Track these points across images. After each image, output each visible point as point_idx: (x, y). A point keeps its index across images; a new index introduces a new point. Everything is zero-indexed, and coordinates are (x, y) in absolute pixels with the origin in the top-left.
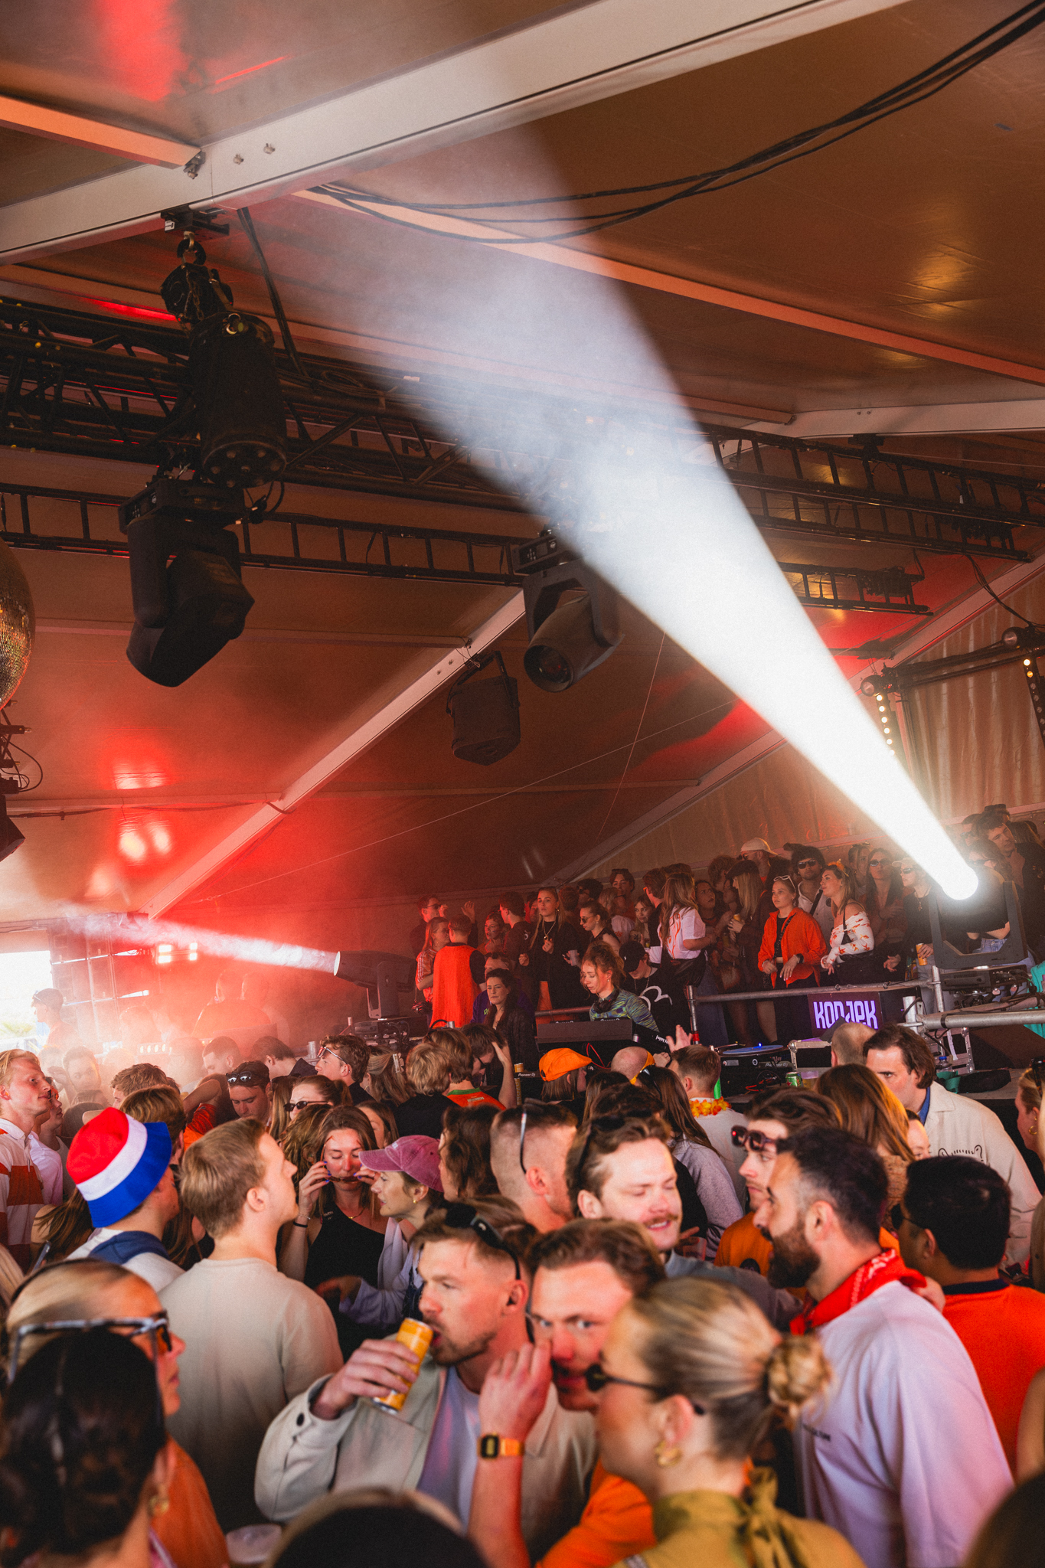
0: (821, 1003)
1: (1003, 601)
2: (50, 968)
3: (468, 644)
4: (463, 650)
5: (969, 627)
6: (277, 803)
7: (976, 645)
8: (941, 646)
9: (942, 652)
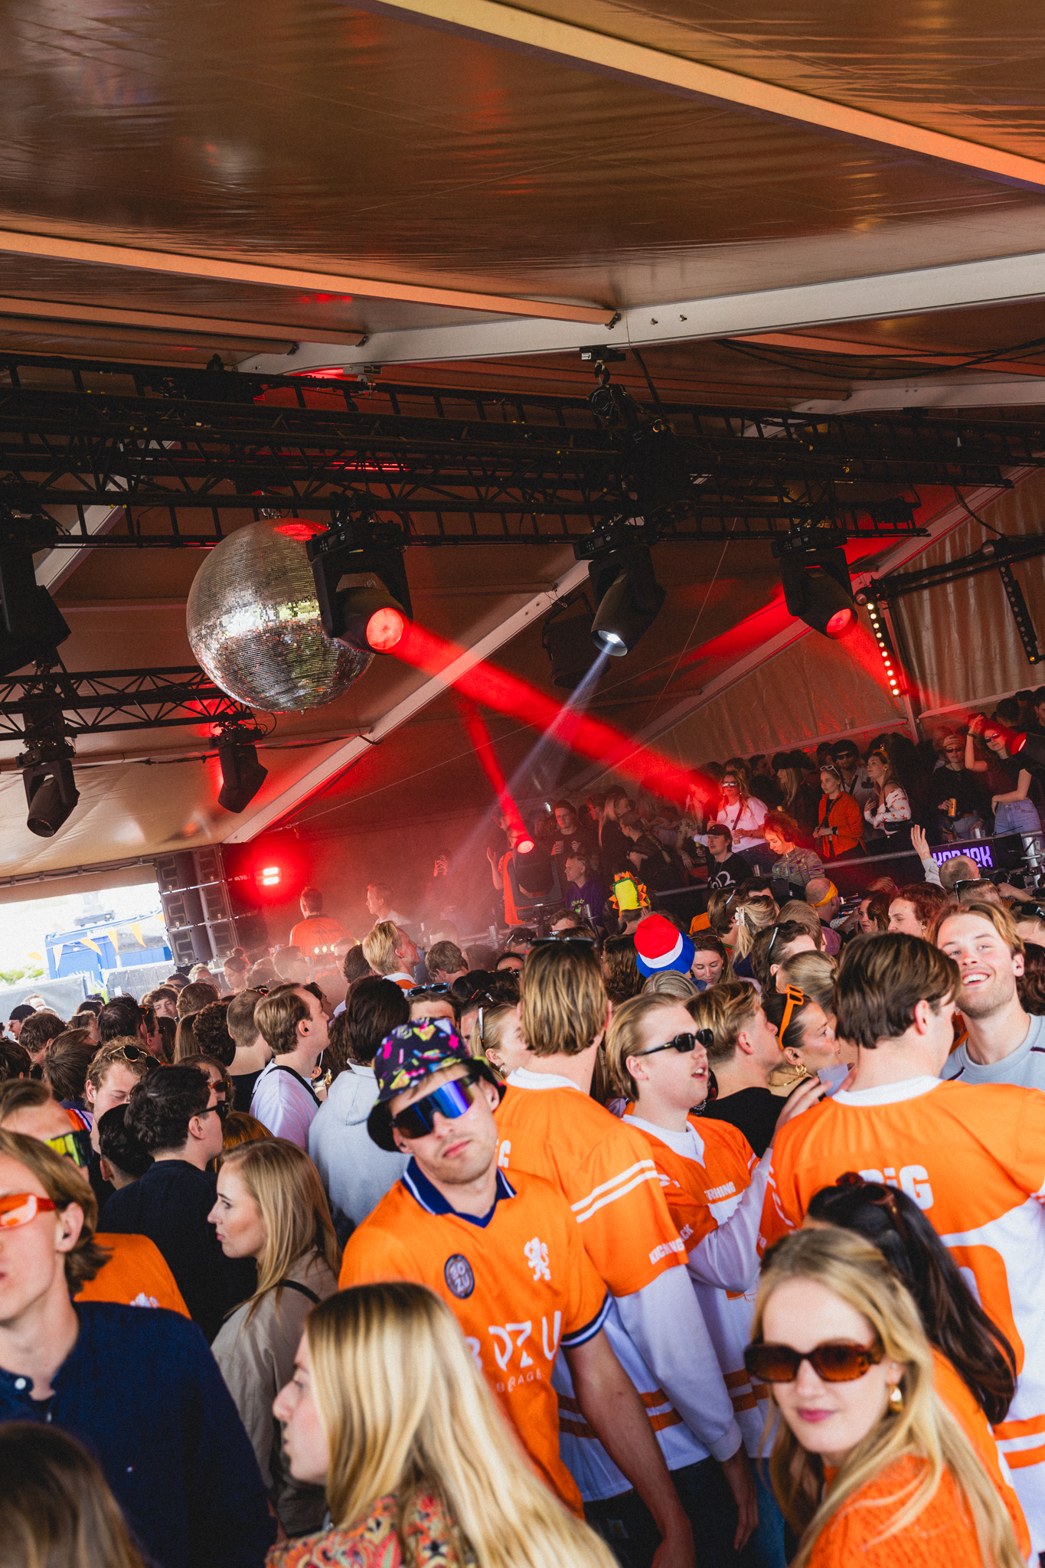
0: (940, 854)
1: (976, 514)
2: (159, 897)
3: (555, 588)
4: (551, 593)
5: (945, 539)
6: (367, 736)
7: (953, 556)
8: (921, 558)
9: (921, 563)
